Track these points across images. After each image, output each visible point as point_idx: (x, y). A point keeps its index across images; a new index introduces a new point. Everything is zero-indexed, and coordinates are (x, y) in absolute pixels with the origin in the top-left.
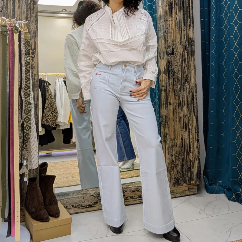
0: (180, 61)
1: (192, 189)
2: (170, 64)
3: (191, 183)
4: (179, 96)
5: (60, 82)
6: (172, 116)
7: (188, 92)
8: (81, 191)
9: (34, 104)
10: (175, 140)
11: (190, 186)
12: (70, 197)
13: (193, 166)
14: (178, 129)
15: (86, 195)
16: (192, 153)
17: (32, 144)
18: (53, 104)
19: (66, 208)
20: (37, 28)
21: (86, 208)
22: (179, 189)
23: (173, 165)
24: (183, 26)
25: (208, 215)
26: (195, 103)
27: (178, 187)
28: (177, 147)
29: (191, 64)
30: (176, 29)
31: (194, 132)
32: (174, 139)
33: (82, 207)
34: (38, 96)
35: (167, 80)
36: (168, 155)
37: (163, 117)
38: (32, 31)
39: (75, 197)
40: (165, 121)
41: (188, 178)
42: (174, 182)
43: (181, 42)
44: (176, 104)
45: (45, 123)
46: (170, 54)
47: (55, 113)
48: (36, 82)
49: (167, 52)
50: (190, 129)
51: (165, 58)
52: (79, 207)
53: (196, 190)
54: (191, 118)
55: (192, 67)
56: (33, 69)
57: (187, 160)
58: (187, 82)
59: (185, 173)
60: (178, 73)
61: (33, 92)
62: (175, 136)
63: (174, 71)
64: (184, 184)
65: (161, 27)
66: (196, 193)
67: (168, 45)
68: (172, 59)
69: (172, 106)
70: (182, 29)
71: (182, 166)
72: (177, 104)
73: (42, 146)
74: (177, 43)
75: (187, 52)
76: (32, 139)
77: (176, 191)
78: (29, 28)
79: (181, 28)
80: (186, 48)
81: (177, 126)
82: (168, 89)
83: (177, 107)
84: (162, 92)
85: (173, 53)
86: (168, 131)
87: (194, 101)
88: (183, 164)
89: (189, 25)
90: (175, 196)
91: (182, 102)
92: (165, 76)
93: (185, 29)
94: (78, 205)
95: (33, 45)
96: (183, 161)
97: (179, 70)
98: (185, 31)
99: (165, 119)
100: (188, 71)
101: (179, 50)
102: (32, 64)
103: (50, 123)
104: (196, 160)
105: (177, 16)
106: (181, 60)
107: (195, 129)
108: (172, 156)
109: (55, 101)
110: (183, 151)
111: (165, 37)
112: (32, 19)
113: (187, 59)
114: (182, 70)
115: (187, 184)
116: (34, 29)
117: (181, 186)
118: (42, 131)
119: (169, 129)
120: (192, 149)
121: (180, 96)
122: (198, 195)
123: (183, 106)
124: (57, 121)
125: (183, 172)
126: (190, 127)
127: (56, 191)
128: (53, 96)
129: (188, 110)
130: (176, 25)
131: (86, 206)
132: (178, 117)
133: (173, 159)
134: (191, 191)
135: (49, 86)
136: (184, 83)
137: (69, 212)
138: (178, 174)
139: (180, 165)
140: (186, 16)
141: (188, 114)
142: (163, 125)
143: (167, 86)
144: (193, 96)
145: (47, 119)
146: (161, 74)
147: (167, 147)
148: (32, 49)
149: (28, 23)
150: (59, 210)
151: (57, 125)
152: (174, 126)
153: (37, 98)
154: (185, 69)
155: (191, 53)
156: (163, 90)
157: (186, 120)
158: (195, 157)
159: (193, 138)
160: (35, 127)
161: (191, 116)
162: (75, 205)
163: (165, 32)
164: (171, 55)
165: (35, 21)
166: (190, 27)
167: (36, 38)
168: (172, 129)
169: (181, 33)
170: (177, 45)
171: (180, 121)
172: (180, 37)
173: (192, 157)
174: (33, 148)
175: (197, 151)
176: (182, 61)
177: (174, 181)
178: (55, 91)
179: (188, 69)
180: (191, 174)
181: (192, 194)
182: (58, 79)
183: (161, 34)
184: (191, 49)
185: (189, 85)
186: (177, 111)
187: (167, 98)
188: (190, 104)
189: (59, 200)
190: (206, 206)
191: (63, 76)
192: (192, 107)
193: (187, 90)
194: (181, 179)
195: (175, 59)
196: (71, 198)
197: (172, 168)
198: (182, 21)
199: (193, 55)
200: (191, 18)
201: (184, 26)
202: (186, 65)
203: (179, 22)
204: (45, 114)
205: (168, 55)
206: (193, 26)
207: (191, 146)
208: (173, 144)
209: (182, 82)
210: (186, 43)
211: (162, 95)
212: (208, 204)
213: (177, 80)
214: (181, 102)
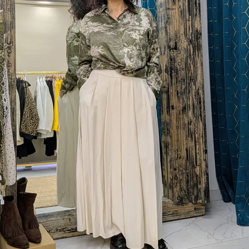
0: (185, 58)
1: (198, 209)
2: (173, 61)
3: (198, 202)
4: (183, 99)
5: (42, 83)
6: (175, 123)
7: (194, 94)
8: (67, 212)
9: (11, 108)
10: (179, 151)
11: (197, 206)
12: (53, 219)
13: (200, 183)
14: (182, 138)
15: (73, 216)
16: (198, 166)
17: (7, 156)
18: (34, 108)
19: (49, 232)
20: (13, 18)
21: (72, 232)
22: (183, 209)
23: (176, 181)
24: (187, 15)
25: (217, 240)
26: (202, 107)
27: (182, 207)
28: (181, 159)
29: (198, 61)
30: (180, 18)
31: (201, 141)
32: (177, 150)
33: (68, 230)
34: (15, 99)
35: (169, 79)
36: (171, 169)
37: (164, 124)
38: (8, 21)
39: (60, 219)
40: (167, 129)
41: (194, 197)
42: (178, 201)
43: (186, 34)
44: (179, 108)
45: (23, 131)
46: (172, 49)
47: (35, 119)
48: (12, 83)
49: (169, 47)
50: (197, 138)
51: (166, 53)
52: (64, 231)
53: (204, 211)
54: (197, 125)
55: (199, 65)
56: (9, 67)
57: (193, 175)
58: (192, 82)
59: (190, 190)
60: (183, 72)
61: (10, 94)
62: (179, 146)
63: (177, 69)
64: (190, 204)
65: (161, 17)
66: (204, 213)
67: (170, 38)
68: (175, 54)
69: (175, 111)
70: (187, 19)
71: (187, 182)
72: (181, 109)
73: (20, 158)
74: (181, 35)
75: (193, 47)
76: (8, 149)
77: (179, 212)
78: (5, 18)
79: (185, 18)
80: (192, 41)
81: (181, 134)
82: (171, 90)
83: (181, 112)
84: (163, 94)
85: (176, 48)
86: (170, 141)
87: (201, 105)
88: (188, 180)
89: (195, 14)
90: (178, 217)
91: (187, 106)
92: (166, 74)
93: (190, 20)
94: (64, 229)
95: (10, 38)
96: (188, 176)
97: (184, 68)
98: (190, 21)
99: (167, 126)
100: (193, 68)
101: (184, 44)
102: (8, 61)
103: (29, 131)
104: (203, 175)
105: (181, 4)
106: (185, 56)
107: (203, 139)
108: (175, 170)
109: (36, 105)
110: (188, 164)
111: (166, 28)
112: (9, 7)
113: (193, 54)
114: (187, 67)
115: (193, 203)
116: (10, 19)
117: (185, 206)
118: (20, 141)
119: (171, 138)
120: (198, 162)
121: (185, 98)
122: (206, 216)
123: (187, 111)
124: (38, 129)
125: (188, 190)
126: (196, 136)
127: (37, 212)
128: (33, 98)
129: (194, 115)
130: (180, 14)
131: (73, 230)
132: (181, 124)
133: (176, 174)
134: (198, 211)
135: (29, 87)
136: (189, 84)
137: (52, 237)
138: (182, 192)
139: (184, 180)
140: (192, 4)
141: (194, 120)
142: (164, 132)
143: (169, 86)
144: (200, 99)
145: (26, 127)
146: (162, 72)
147: (169, 159)
148: (9, 43)
149: (3, 11)
150: (40, 235)
151: (38, 133)
152: (178, 134)
153: (14, 101)
154: (190, 66)
155: (198, 48)
156: (164, 92)
157: (192, 127)
158: (202, 171)
159: (200, 149)
160: (11, 136)
161: (197, 123)
162: (59, 228)
163: (167, 22)
164: (174, 50)
165: (12, 10)
166: (196, 16)
167: (13, 29)
168: (175, 137)
169: (185, 23)
170: (181, 38)
171: (184, 128)
172: (185, 29)
173: (199, 171)
174: (9, 161)
175: (204, 164)
176: (187, 57)
177: (178, 199)
178: (36, 92)
179: (194, 66)
180: (198, 192)
181: (199, 215)
182: (40, 78)
183: (162, 25)
184: (198, 43)
185: (195, 85)
186: (181, 116)
187: (169, 101)
188: (196, 108)
189: (40, 223)
190: (216, 229)
191: (45, 75)
192: (199, 112)
193: (192, 91)
194: (186, 197)
195: (178, 55)
196: (55, 220)
197: (175, 184)
198: (187, 10)
199: (200, 50)
200: (198, 5)
201: (189, 15)
202: (191, 62)
203: (183, 10)
204: (24, 120)
205: (170, 50)
206: (200, 15)
207: (198, 158)
208: (176, 156)
209: (186, 81)
210: (191, 35)
211: (163, 97)
212: (217, 227)
213: (181, 79)
214: (185, 106)
